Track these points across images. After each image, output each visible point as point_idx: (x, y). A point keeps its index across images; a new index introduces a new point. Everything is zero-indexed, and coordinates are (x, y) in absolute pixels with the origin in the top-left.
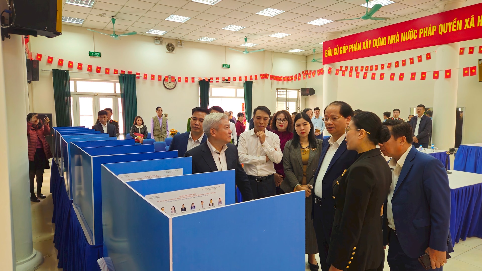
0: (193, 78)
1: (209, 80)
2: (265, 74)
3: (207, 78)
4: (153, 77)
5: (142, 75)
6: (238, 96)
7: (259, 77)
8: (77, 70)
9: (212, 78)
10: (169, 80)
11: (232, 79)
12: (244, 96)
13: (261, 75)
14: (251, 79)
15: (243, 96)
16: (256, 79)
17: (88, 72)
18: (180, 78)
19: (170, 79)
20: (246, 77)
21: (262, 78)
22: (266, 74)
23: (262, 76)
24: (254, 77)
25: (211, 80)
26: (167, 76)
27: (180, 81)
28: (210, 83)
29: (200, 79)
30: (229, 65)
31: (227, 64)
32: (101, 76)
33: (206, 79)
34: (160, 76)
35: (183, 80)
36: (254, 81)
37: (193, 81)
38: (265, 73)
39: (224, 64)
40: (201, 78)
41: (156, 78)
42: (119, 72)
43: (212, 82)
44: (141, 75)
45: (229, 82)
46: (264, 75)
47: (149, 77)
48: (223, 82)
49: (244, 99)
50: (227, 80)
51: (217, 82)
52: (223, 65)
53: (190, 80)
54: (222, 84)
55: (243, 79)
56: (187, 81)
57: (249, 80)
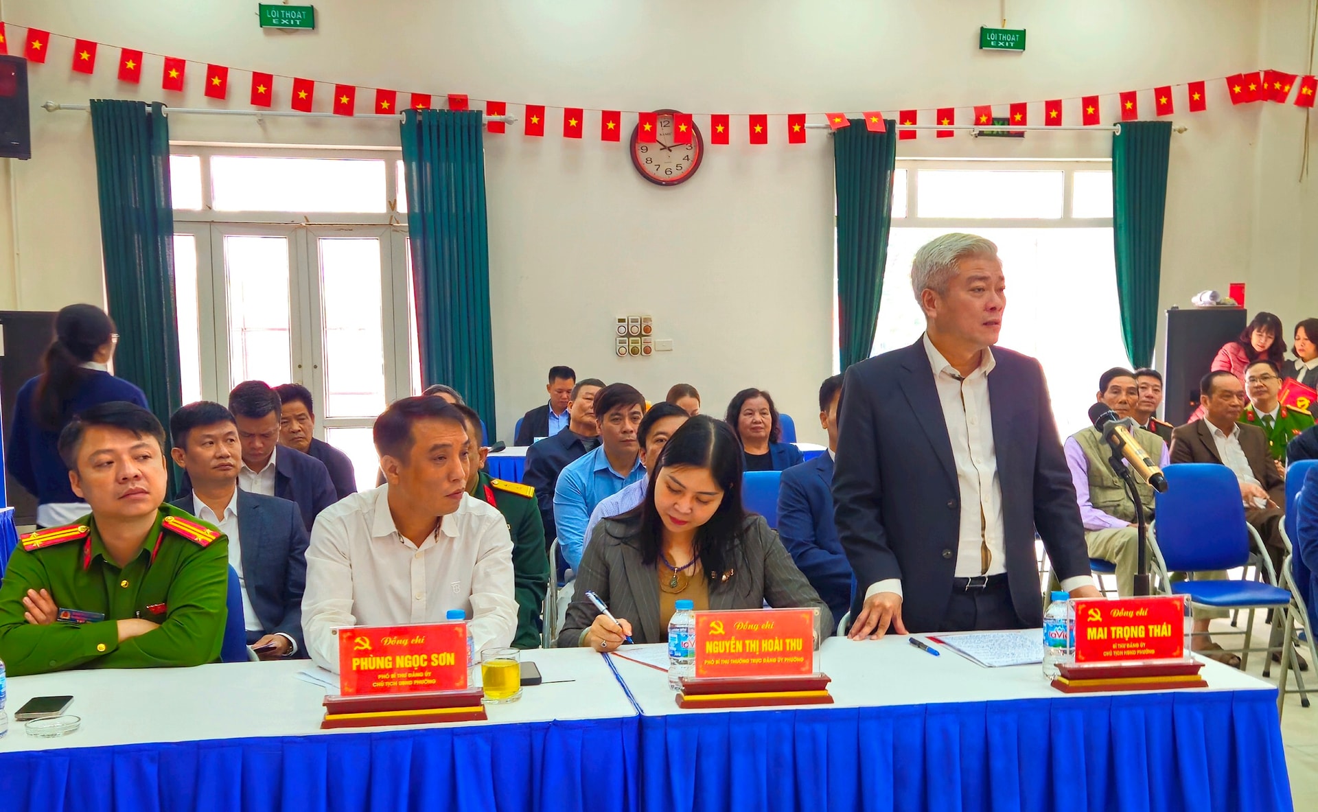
0: (797, 120)
1: (890, 124)
2: (1262, 76)
3: (877, 115)
4: (573, 123)
5: (516, 116)
6: (1077, 214)
7: (1216, 93)
8: (206, 99)
9: (909, 116)
10: (664, 133)
11: (1036, 115)
12: (1111, 215)
13: (1232, 81)
14: (1165, 109)
15: (1109, 214)
16: (1197, 105)
17: (253, 109)
18: (720, 120)
19: (667, 130)
20: (1129, 97)
21: (1236, 99)
22: (1267, 73)
23: (1237, 89)
24: (1180, 98)
25: (908, 126)
26: (650, 111)
27: (721, 138)
28: (901, 145)
29: (837, 120)
30: (1023, 34)
31: (1006, 28)
32: (316, 124)
33: (874, 120)
34: (611, 117)
35: (739, 130)
36: (1180, 117)
37: (797, 137)
38: (1261, 66)
39: (989, 26)
40: (841, 116)
41: (592, 125)
42: (403, 102)
43: (911, 135)
44: (510, 113)
45: (1021, 135)
46: (1254, 77)
47: (554, 123)
48: (981, 134)
49: (1111, 230)
50: (1004, 121)
51: (941, 134)
52: (984, 31)
53: (777, 130)
54: (971, 143)
55: (1109, 111)
56: (759, 138)
57: (1146, 112)
